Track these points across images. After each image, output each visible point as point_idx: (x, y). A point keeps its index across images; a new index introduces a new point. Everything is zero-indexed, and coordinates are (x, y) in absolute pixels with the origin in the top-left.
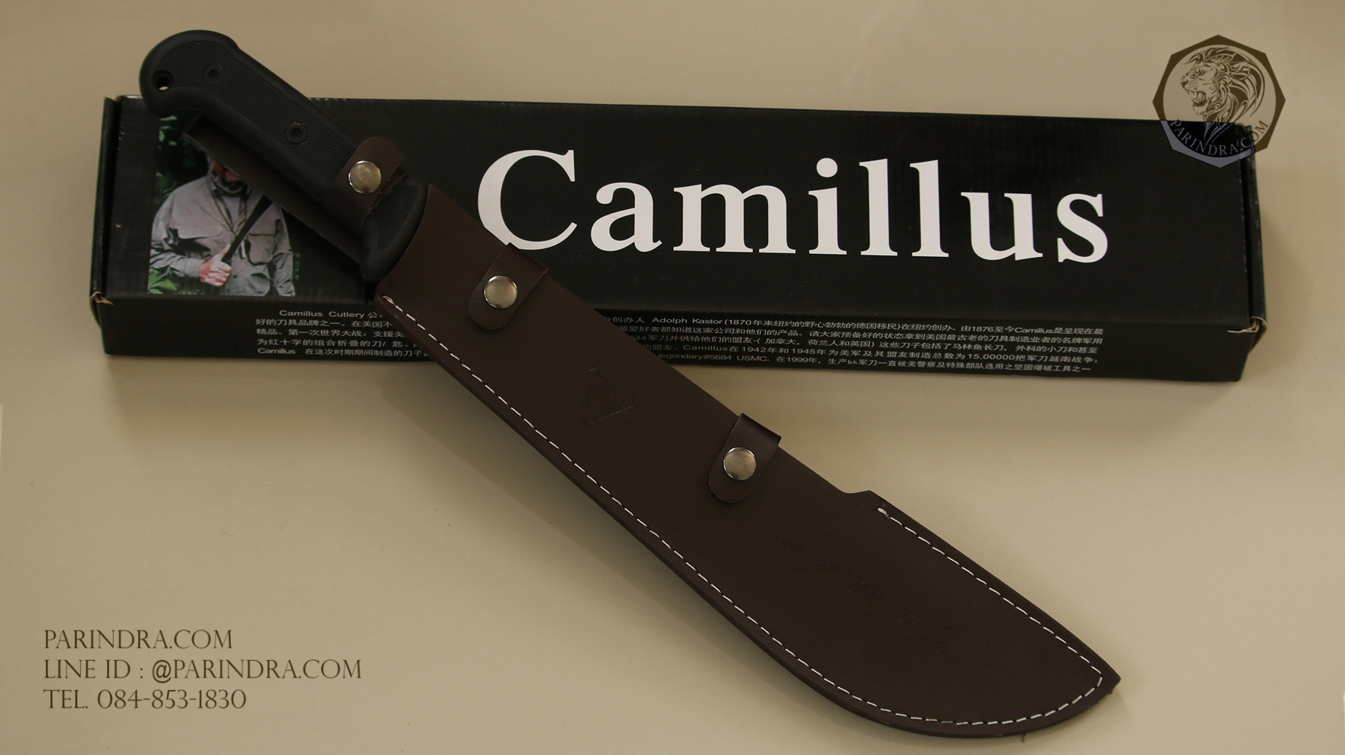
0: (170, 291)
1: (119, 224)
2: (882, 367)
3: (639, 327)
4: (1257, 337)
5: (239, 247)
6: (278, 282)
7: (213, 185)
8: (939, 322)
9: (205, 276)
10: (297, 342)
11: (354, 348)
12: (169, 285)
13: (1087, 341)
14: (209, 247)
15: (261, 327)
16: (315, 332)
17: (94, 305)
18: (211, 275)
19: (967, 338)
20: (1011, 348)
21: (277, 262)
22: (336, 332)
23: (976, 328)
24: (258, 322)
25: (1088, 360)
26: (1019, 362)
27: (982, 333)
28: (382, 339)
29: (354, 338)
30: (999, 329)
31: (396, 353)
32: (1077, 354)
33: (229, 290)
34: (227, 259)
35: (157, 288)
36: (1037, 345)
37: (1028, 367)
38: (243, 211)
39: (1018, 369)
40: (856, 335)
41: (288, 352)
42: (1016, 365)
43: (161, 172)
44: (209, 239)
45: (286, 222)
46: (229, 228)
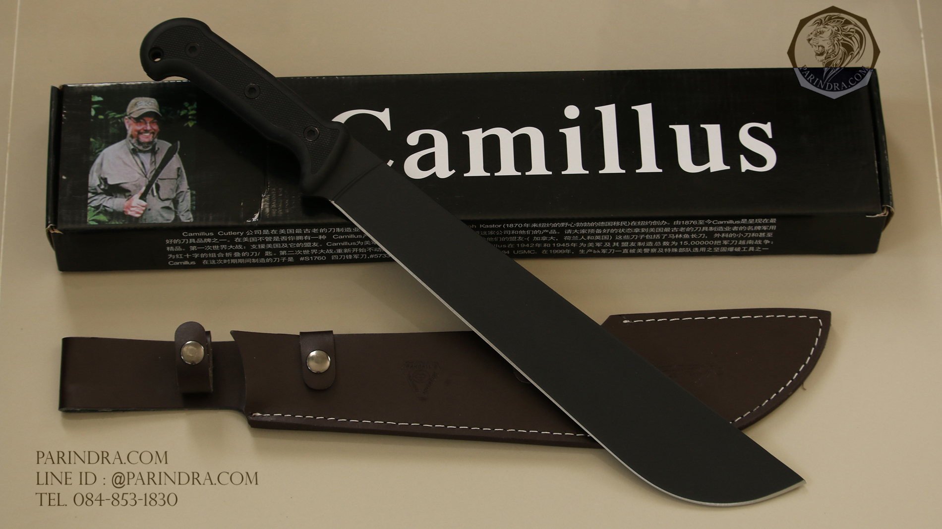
0: (103, 222)
1: (65, 176)
2: (618, 254)
4: (887, 219)
5: (151, 189)
6: (180, 212)
7: (131, 145)
8: (657, 219)
9: (128, 210)
10: (196, 256)
11: (237, 258)
13: (765, 228)
14: (130, 189)
15: (169, 245)
16: (209, 248)
17: (49, 234)
18: (132, 209)
19: (678, 230)
20: (710, 235)
21: (179, 198)
22: (224, 247)
23: (685, 222)
24: (167, 241)
25: (767, 242)
26: (716, 246)
27: (689, 226)
28: (257, 250)
29: (237, 250)
30: (701, 222)
31: (268, 260)
32: (758, 238)
33: (145, 219)
34: (143, 197)
35: (93, 220)
36: (729, 232)
37: (724, 249)
38: (153, 162)
39: (716, 251)
40: (599, 231)
41: (190, 263)
42: (714, 249)
43: (94, 138)
44: (130, 184)
45: (185, 169)
46: (144, 175)
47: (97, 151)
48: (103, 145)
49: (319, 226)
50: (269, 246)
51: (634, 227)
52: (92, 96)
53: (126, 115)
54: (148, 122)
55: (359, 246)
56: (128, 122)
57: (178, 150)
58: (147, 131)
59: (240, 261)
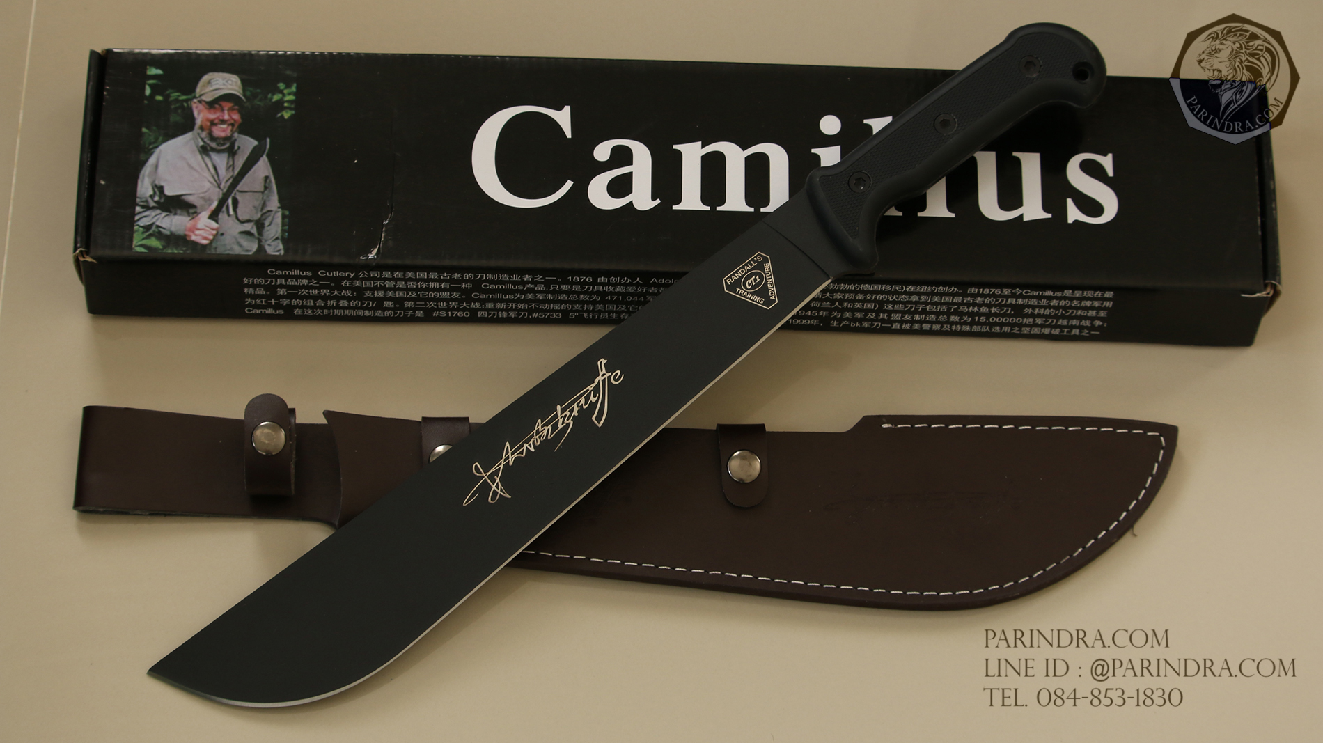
0: (156, 249)
1: (104, 181)
2: (886, 329)
3: (637, 287)
4: (1270, 301)
5: (226, 204)
6: (266, 240)
7: (200, 140)
8: (945, 284)
9: (191, 234)
10: (285, 302)
11: (344, 308)
12: (154, 243)
13: (1096, 304)
14: (196, 204)
15: (248, 286)
16: (304, 292)
17: (77, 261)
18: (197, 232)
19: (973, 300)
20: (1018, 311)
21: (265, 219)
22: (325, 292)
23: (983, 291)
24: (246, 281)
25: (1098, 323)
26: (1026, 325)
27: (989, 296)
28: (373, 299)
29: (344, 298)
30: (1006, 292)
31: (387, 313)
32: (1086, 318)
33: (216, 248)
34: (214, 216)
35: (141, 246)
36: (1045, 307)
37: (1036, 331)
38: (231, 167)
39: (1026, 332)
40: (860, 297)
41: (276, 312)
42: (1023, 329)
43: (147, 128)
44: (196, 196)
45: (275, 178)
46: (216, 185)
47: (151, 147)
48: (161, 138)
49: (462, 270)
50: (390, 294)
51: (910, 294)
52: (148, 67)
53: (195, 97)
54: (226, 108)
55: (518, 301)
56: (197, 107)
57: (267, 151)
58: (223, 122)
59: (347, 312)
